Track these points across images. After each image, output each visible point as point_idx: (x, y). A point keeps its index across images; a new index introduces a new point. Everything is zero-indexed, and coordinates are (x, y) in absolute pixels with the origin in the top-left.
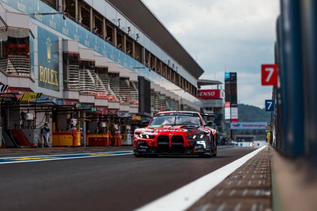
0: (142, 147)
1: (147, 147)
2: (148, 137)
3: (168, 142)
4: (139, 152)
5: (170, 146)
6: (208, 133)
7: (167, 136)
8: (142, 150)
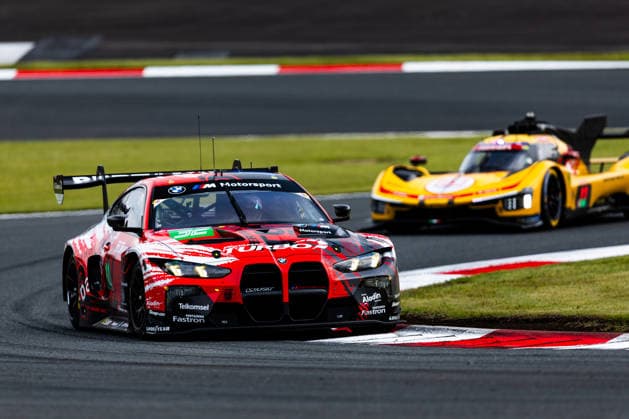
0: (187, 307)
1: (206, 308)
2: (202, 273)
3: (278, 286)
4: (174, 325)
5: (286, 299)
6: (389, 249)
7: (273, 267)
8: (189, 318)
